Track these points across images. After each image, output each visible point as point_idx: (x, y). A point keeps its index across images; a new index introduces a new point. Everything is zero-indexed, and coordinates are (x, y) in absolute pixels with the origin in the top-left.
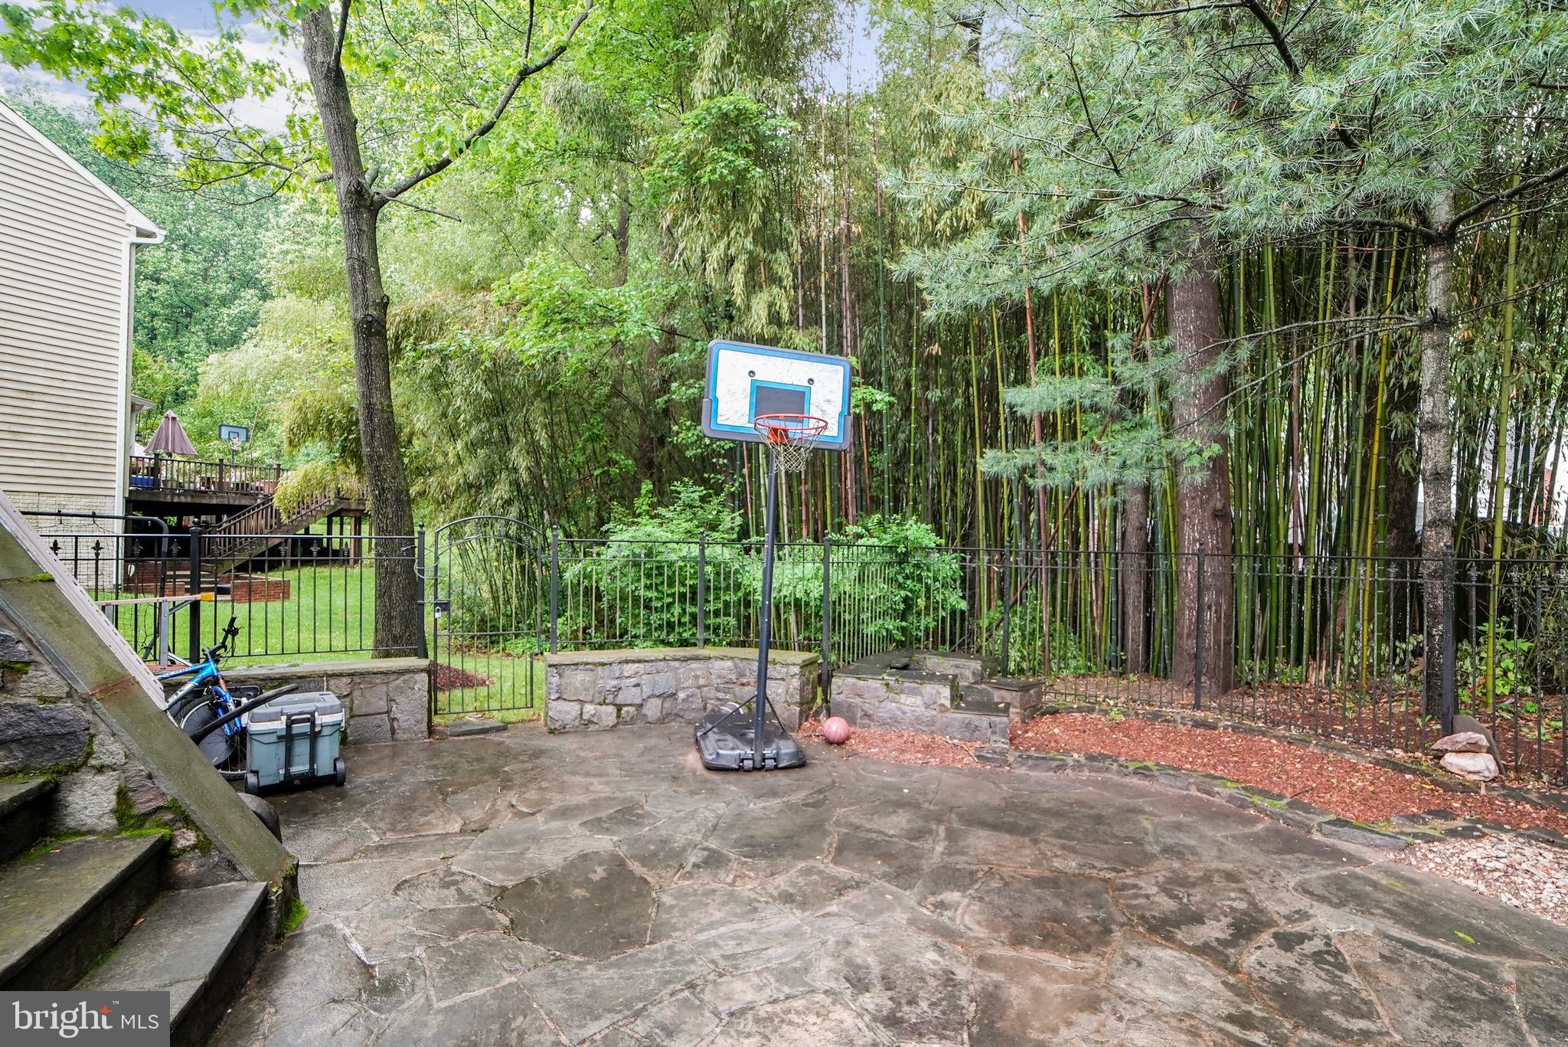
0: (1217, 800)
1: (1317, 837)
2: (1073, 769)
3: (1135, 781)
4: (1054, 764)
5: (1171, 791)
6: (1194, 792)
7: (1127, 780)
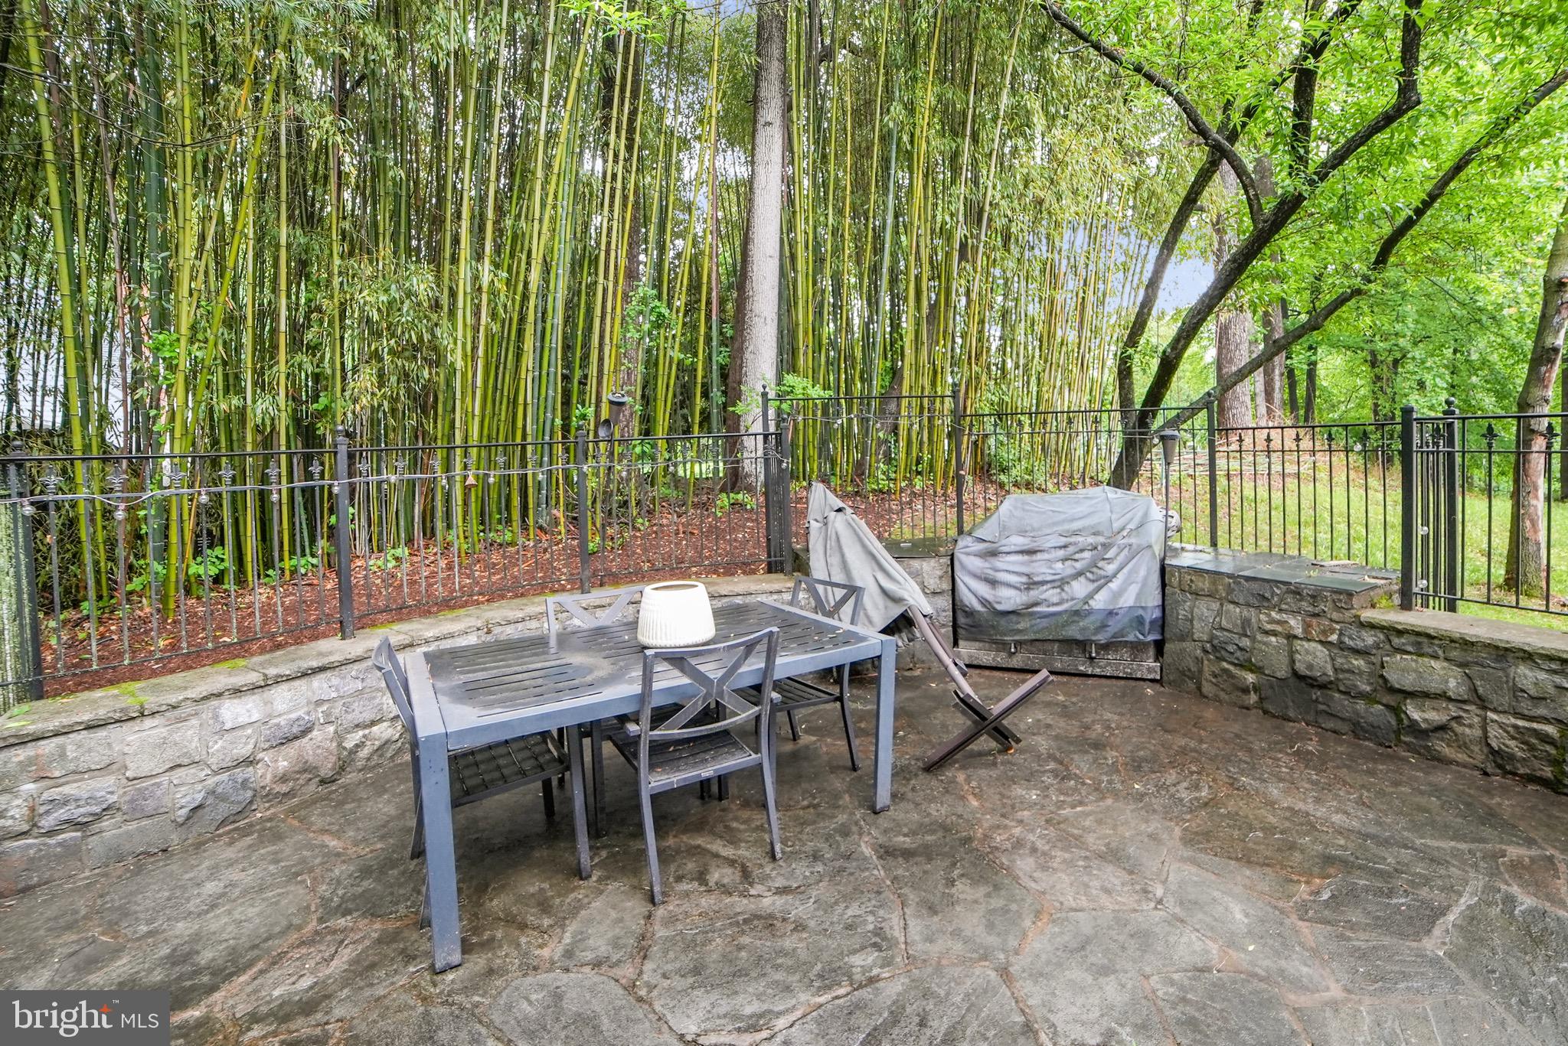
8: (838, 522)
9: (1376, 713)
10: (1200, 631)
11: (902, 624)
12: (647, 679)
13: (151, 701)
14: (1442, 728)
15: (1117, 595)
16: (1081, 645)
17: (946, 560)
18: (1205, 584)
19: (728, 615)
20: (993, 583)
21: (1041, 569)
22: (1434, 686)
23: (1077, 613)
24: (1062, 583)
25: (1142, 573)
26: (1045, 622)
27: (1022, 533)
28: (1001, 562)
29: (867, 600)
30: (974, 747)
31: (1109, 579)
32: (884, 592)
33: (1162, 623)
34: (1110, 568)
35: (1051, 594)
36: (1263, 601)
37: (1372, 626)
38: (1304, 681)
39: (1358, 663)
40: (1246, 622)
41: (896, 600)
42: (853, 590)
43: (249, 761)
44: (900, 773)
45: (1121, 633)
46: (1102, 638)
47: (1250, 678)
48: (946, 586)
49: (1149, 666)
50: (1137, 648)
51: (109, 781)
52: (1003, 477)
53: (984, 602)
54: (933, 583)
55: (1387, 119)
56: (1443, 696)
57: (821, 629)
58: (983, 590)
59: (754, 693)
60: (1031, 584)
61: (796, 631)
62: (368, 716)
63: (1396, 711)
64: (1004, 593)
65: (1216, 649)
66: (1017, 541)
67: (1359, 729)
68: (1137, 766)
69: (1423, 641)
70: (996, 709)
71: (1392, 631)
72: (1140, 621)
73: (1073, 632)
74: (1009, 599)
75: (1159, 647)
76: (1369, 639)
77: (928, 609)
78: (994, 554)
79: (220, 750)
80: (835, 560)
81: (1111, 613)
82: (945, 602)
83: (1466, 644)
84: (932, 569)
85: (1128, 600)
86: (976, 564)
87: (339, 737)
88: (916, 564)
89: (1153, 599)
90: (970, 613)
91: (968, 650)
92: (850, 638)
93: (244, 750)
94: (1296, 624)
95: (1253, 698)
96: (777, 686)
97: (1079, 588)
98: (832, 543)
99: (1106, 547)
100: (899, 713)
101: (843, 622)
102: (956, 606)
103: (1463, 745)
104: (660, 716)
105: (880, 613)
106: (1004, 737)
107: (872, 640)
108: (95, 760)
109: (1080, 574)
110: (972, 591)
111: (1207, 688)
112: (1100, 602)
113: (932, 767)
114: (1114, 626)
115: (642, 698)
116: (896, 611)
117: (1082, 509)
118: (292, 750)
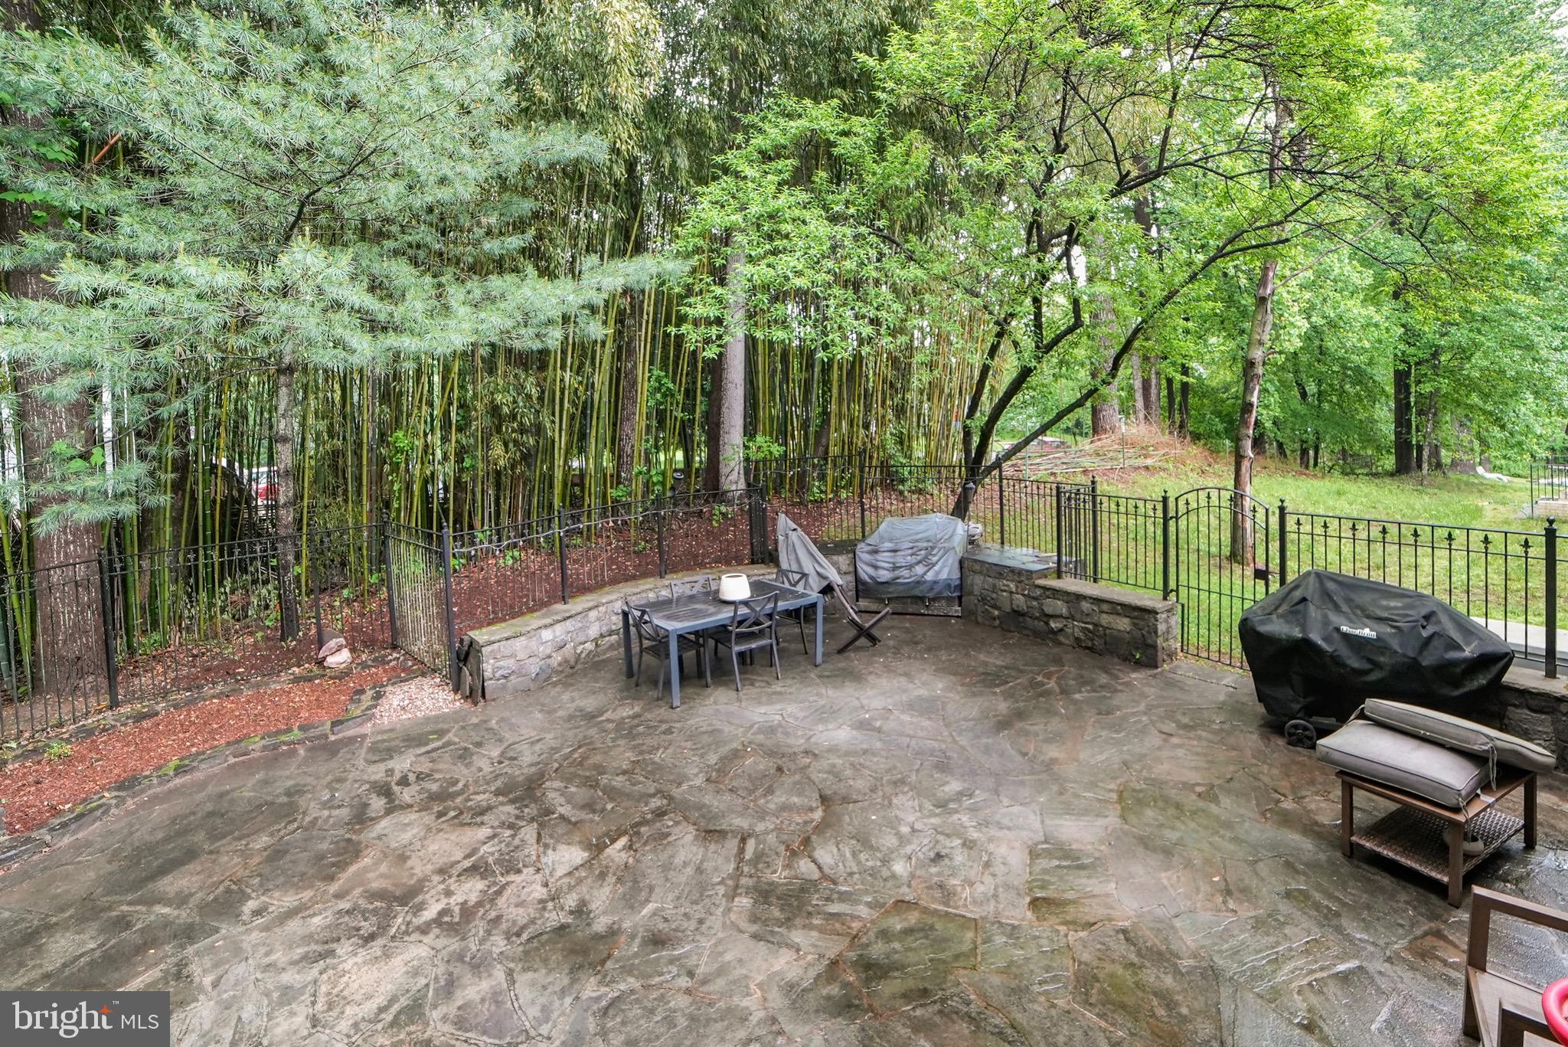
0: (253, 755)
1: (332, 738)
2: (117, 806)
3: (178, 781)
4: (99, 813)
5: (216, 769)
6: (232, 760)
7: (171, 785)
8: (793, 536)
9: (1040, 625)
10: (976, 591)
11: (828, 590)
12: (736, 611)
13: (523, 630)
14: (1061, 630)
15: (938, 573)
16: (921, 599)
17: (851, 555)
18: (977, 567)
19: (757, 587)
20: (876, 567)
21: (901, 560)
22: (1058, 613)
23: (918, 582)
24: (910, 567)
25: (950, 561)
26: (902, 588)
27: (891, 540)
28: (879, 557)
29: (810, 580)
30: (857, 643)
31: (934, 565)
32: (818, 574)
33: (960, 587)
34: (935, 559)
35: (905, 573)
36: (1000, 576)
37: (1039, 587)
38: (1017, 613)
39: (1035, 603)
40: (994, 586)
41: (825, 578)
42: (804, 575)
43: (549, 657)
44: (824, 655)
45: (940, 592)
46: (931, 595)
47: (996, 613)
48: (852, 569)
49: (956, 610)
50: (949, 599)
51: (512, 661)
52: (901, 487)
53: (871, 577)
54: (844, 568)
55: (1070, 330)
56: (1061, 616)
57: (792, 592)
58: (871, 571)
59: (770, 616)
60: (895, 568)
61: (784, 594)
62: (583, 639)
63: (1047, 623)
64: (882, 572)
65: (983, 600)
66: (888, 545)
67: (1036, 634)
68: (929, 650)
69: (1056, 593)
70: (867, 625)
71: (1045, 588)
72: (949, 585)
73: (917, 592)
74: (884, 575)
75: (960, 598)
76: (1038, 592)
77: (840, 582)
78: (876, 552)
79: (545, 651)
80: (792, 557)
81: (935, 582)
82: (851, 578)
83: (1067, 593)
84: (843, 560)
85: (944, 576)
86: (866, 557)
87: (575, 648)
88: (835, 558)
89: (956, 575)
90: (864, 583)
91: (863, 603)
92: (803, 595)
93: (548, 651)
94: (1012, 586)
95: (997, 622)
96: (779, 613)
97: (919, 570)
98: (790, 548)
99: (933, 548)
100: (825, 634)
101: (800, 588)
102: (857, 579)
103: (1067, 638)
104: (740, 623)
105: (816, 584)
106: (873, 640)
107: (814, 596)
108: (507, 652)
109: (919, 562)
110: (865, 572)
111: (980, 619)
112: (929, 577)
113: (841, 651)
114: (937, 589)
115: (733, 618)
116: (825, 583)
117: (922, 528)
118: (561, 652)
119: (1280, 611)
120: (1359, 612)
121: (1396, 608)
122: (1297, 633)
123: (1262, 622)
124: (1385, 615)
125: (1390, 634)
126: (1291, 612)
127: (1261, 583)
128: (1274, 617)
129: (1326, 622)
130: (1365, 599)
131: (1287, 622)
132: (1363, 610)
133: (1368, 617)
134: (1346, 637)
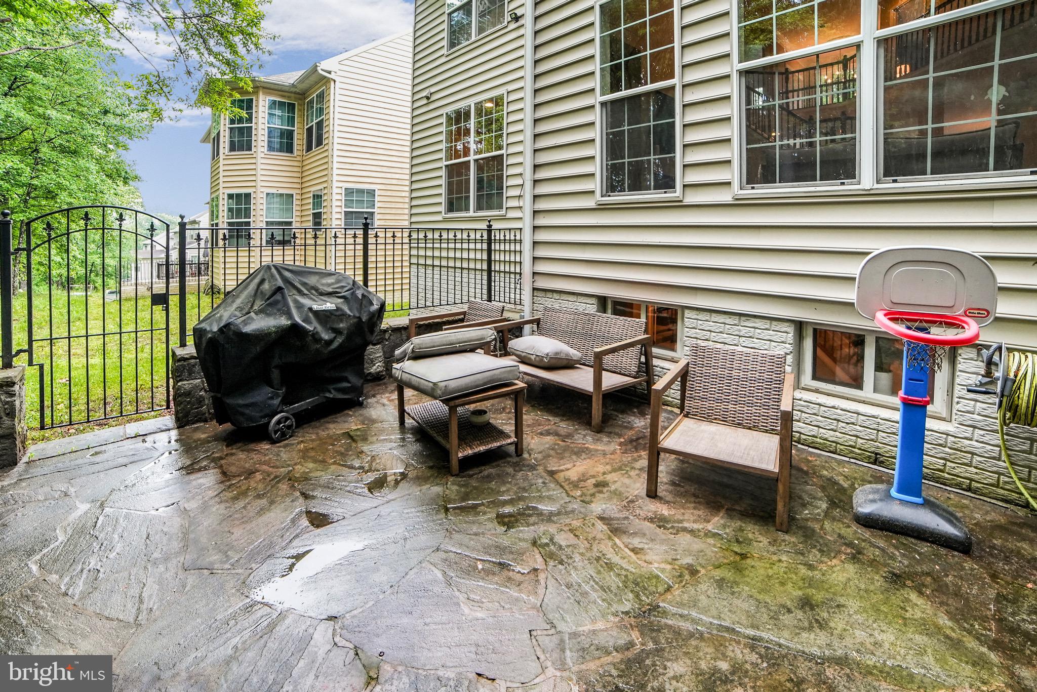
119: (256, 307)
120: (314, 292)
121: (332, 284)
122: (284, 321)
123: (245, 323)
124: (330, 290)
125: (342, 303)
126: (270, 305)
127: (159, 309)
128: (252, 314)
129: (300, 307)
130: (312, 280)
131: (268, 315)
132: (317, 290)
133: (322, 294)
134: (317, 313)
